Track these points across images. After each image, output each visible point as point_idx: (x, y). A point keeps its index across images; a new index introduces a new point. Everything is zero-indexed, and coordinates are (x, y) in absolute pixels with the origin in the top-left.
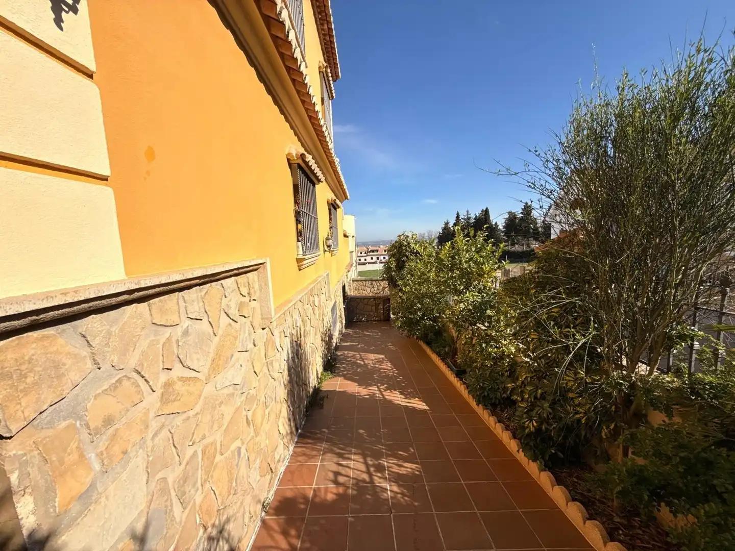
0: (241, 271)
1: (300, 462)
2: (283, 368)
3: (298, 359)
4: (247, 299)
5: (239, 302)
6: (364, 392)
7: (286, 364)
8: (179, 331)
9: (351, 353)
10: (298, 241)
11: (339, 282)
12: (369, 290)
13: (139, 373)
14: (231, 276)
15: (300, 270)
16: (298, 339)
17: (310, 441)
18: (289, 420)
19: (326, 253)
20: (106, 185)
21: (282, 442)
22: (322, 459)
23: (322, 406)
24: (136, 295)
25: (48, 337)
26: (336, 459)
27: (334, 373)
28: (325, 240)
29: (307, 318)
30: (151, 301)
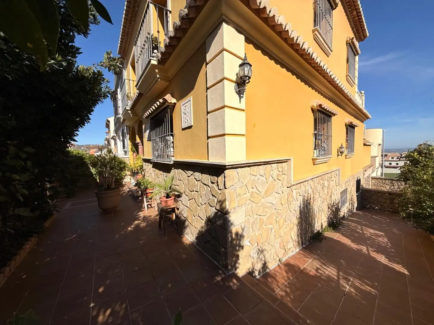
0: (279, 161)
1: (301, 256)
2: (296, 209)
3: (307, 209)
4: (281, 173)
5: (277, 174)
6: (354, 246)
7: (299, 209)
8: (257, 178)
9: (354, 224)
10: (315, 149)
11: (352, 176)
12: (388, 187)
13: (246, 186)
14: (275, 163)
15: (314, 165)
16: (308, 199)
17: (308, 252)
18: (298, 235)
19: (339, 156)
20: (244, 137)
21: (292, 243)
22: (312, 260)
23: (321, 242)
24: (248, 165)
25: (232, 171)
26: (320, 264)
27: (336, 230)
28: (339, 148)
29: (317, 191)
30: (251, 167)
